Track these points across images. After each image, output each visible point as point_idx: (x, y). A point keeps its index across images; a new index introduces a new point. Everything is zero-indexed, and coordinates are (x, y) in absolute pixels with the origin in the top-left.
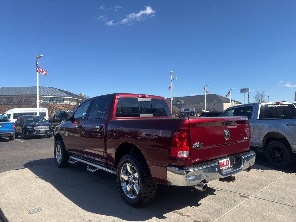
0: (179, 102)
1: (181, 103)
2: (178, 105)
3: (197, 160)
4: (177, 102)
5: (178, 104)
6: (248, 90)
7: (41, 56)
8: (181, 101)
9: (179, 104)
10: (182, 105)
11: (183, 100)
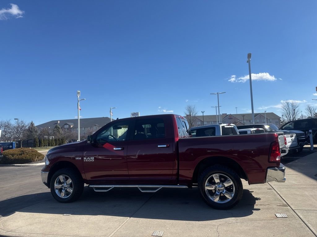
0: (68, 126)
1: (70, 126)
2: (66, 129)
4: (65, 126)
5: (66, 127)
6: (138, 114)
8: (70, 125)
9: (68, 127)
10: (71, 128)
11: (73, 124)
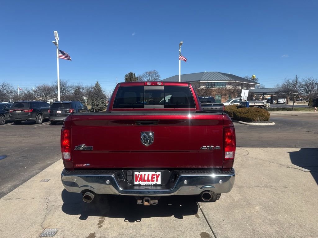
3: (85, 165)
7: (182, 43)
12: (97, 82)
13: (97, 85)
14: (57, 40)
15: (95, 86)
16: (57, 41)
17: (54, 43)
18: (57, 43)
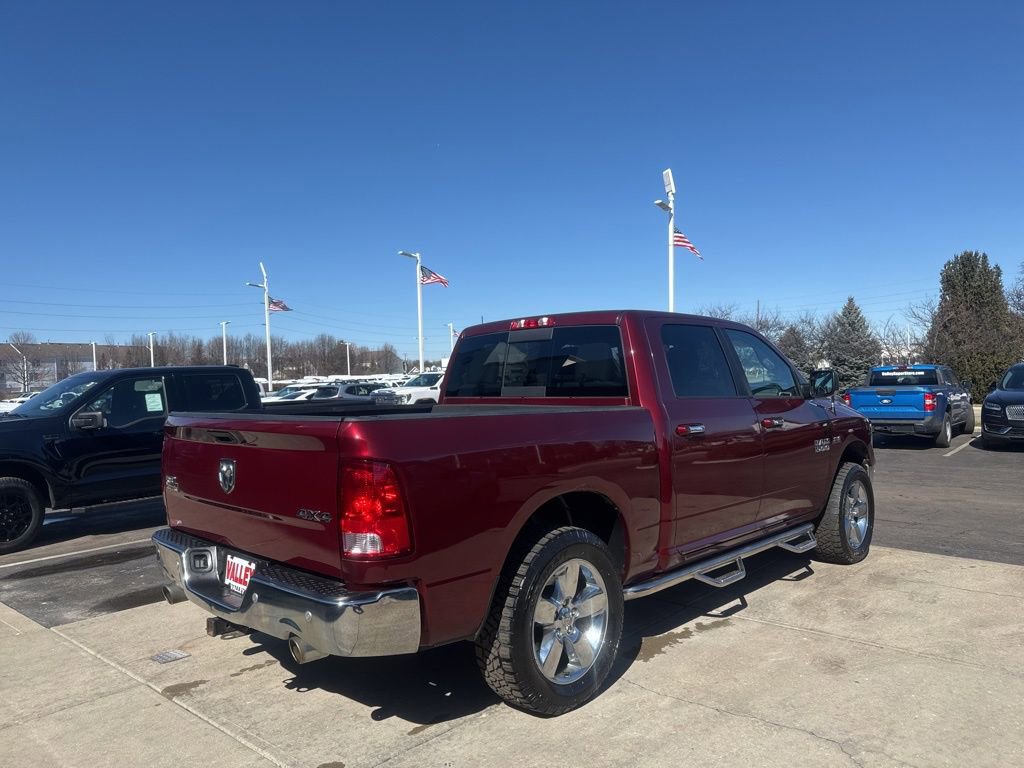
12: (851, 300)
13: (851, 309)
14: (670, 194)
15: (844, 313)
16: (671, 198)
17: (658, 204)
18: (671, 205)
